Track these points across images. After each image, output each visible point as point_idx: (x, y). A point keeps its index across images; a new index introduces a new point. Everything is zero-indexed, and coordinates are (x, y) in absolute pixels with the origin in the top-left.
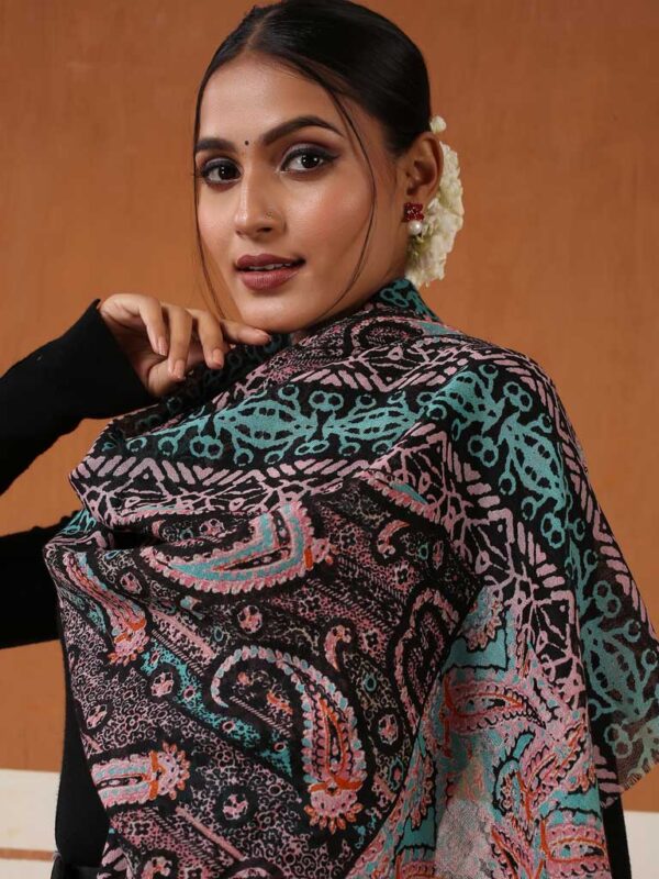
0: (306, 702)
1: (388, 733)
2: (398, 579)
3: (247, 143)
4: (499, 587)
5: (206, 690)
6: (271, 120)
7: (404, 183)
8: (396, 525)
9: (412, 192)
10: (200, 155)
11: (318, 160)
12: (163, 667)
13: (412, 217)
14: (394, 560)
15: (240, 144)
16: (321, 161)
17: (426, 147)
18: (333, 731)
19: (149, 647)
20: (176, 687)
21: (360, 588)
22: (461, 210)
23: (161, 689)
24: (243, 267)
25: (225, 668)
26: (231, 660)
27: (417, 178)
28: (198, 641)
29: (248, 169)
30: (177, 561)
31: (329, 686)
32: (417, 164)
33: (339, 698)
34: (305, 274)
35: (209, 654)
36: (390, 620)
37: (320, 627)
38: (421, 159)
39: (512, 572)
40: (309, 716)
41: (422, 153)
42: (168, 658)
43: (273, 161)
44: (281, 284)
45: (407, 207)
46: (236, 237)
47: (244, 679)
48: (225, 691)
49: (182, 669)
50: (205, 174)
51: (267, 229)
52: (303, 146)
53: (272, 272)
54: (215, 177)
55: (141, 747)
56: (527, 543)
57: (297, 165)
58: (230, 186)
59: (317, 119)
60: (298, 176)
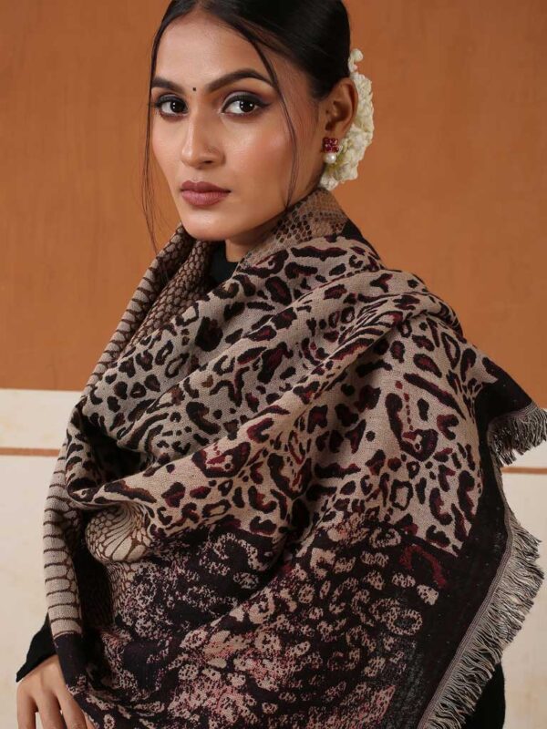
3: (194, 89)
6: (215, 73)
7: (324, 119)
9: (330, 126)
10: (156, 91)
11: (253, 105)
13: (328, 149)
15: (189, 90)
16: (256, 107)
17: (345, 91)
24: (187, 188)
27: (336, 114)
29: (195, 109)
32: (336, 103)
38: (339, 100)
41: (340, 95)
43: (214, 104)
45: (326, 140)
46: (181, 162)
50: (159, 105)
52: (240, 94)
54: (167, 109)
57: (236, 108)
58: (179, 119)
59: (253, 72)
60: (235, 117)
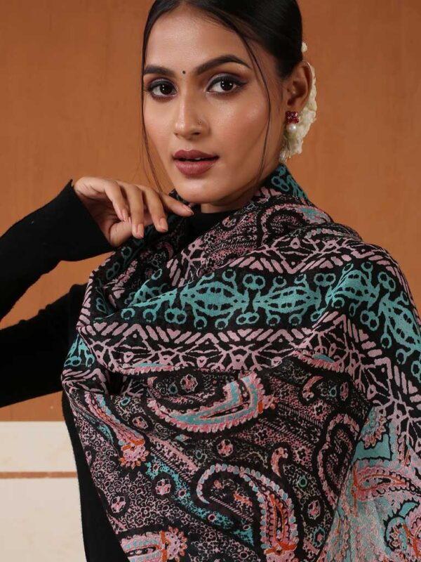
0: (260, 497)
1: (314, 513)
2: (316, 412)
3: (184, 72)
4: (383, 407)
5: (193, 491)
6: (202, 58)
7: (287, 97)
8: (314, 379)
9: (291, 102)
10: (147, 77)
11: (233, 85)
12: (162, 475)
13: (291, 121)
14: (313, 401)
15: (179, 72)
16: (235, 86)
17: (301, 71)
18: (279, 514)
19: (149, 459)
20: (173, 489)
21: (292, 422)
22: (315, 107)
23: (163, 490)
24: (180, 158)
25: (205, 477)
26: (208, 473)
27: (294, 93)
28: (185, 458)
29: (184, 89)
30: (175, 413)
31: (274, 486)
32: (295, 83)
33: (282, 493)
34: (219, 165)
35: (193, 468)
36: (312, 439)
37: (269, 450)
38: (297, 80)
39: (391, 398)
40: (263, 506)
41: (298, 76)
42: (166, 469)
43: (201, 85)
44: (205, 172)
45: (288, 114)
46: (174, 136)
47: (218, 485)
48: (206, 493)
49: (176, 477)
50: (150, 89)
51: (197, 134)
52: (223, 75)
53: (198, 162)
54: (158, 92)
55: (153, 528)
56: (400, 379)
57: (218, 88)
58: (169, 99)
59: (233, 56)
60: (219, 95)
